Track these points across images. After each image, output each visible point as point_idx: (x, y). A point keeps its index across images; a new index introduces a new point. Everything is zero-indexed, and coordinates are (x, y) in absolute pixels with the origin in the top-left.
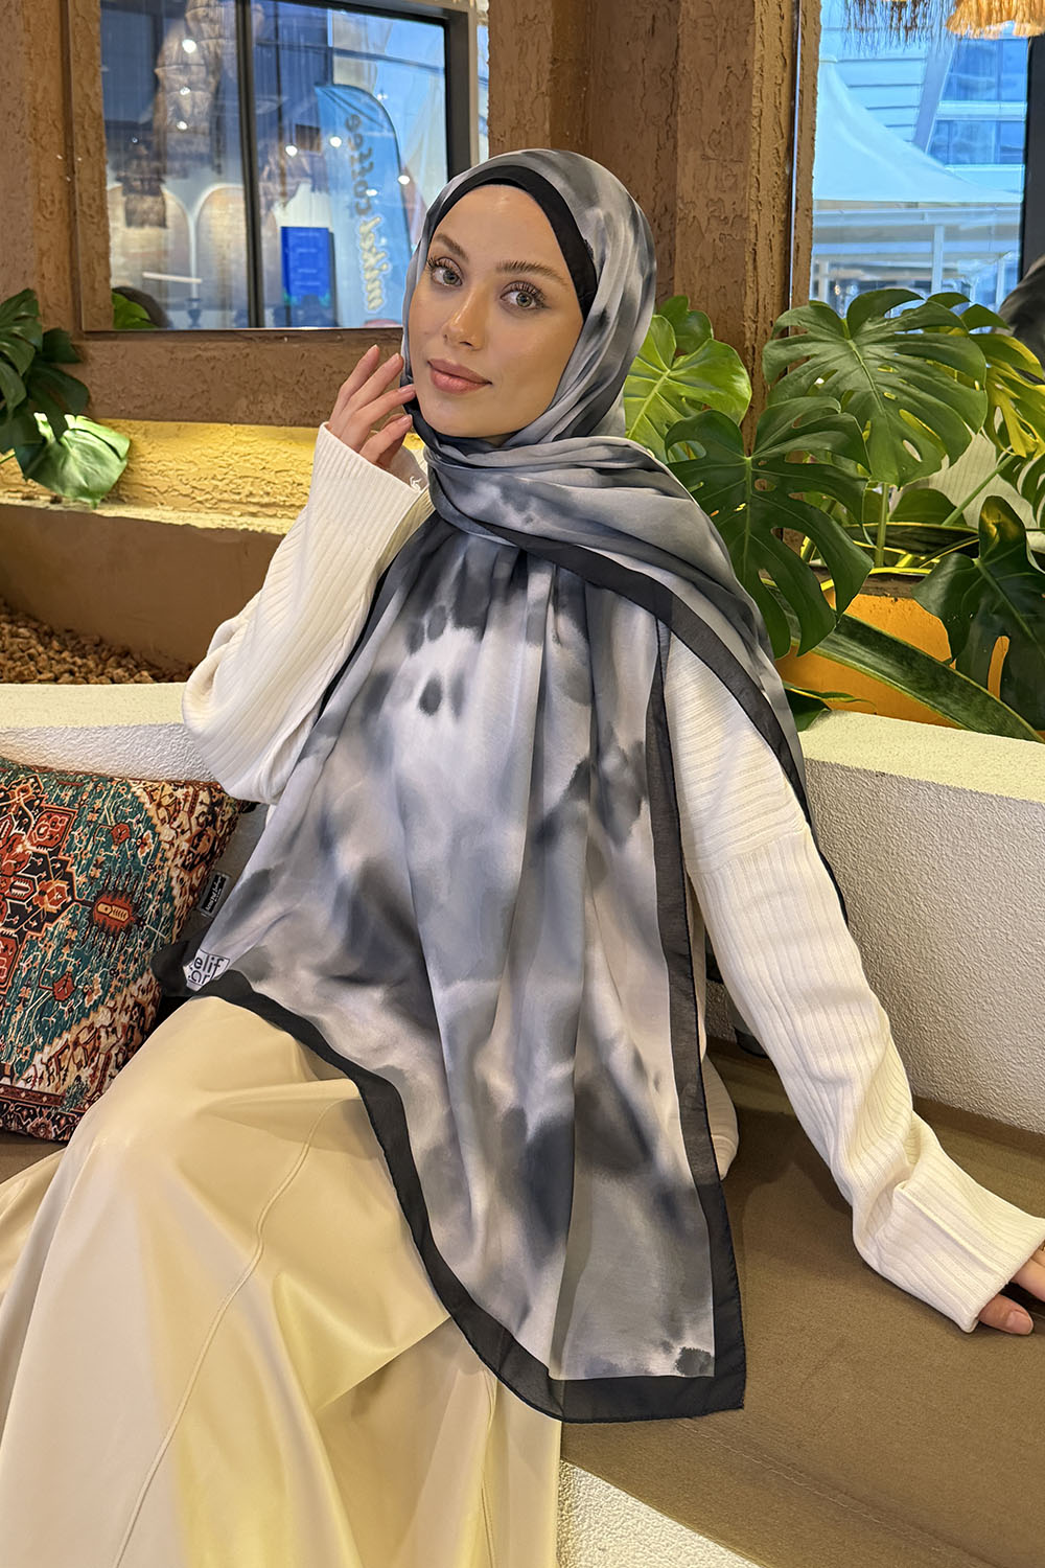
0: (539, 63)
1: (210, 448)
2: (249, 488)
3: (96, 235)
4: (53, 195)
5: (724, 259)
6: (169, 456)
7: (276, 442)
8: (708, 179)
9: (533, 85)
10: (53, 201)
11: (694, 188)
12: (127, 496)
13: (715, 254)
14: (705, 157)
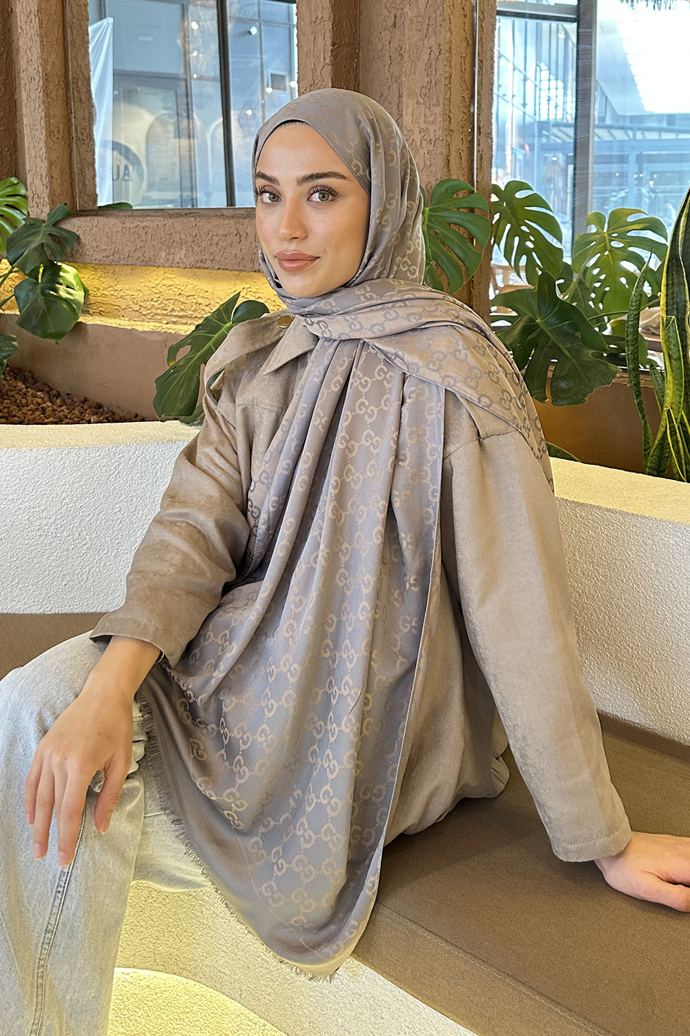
0: (325, 45)
1: (150, 282)
2: (171, 306)
3: (87, 151)
4: (58, 127)
5: (430, 165)
6: (127, 287)
7: (186, 278)
8: (420, 116)
9: (322, 60)
10: (59, 132)
11: (412, 121)
12: (103, 312)
14: (418, 103)
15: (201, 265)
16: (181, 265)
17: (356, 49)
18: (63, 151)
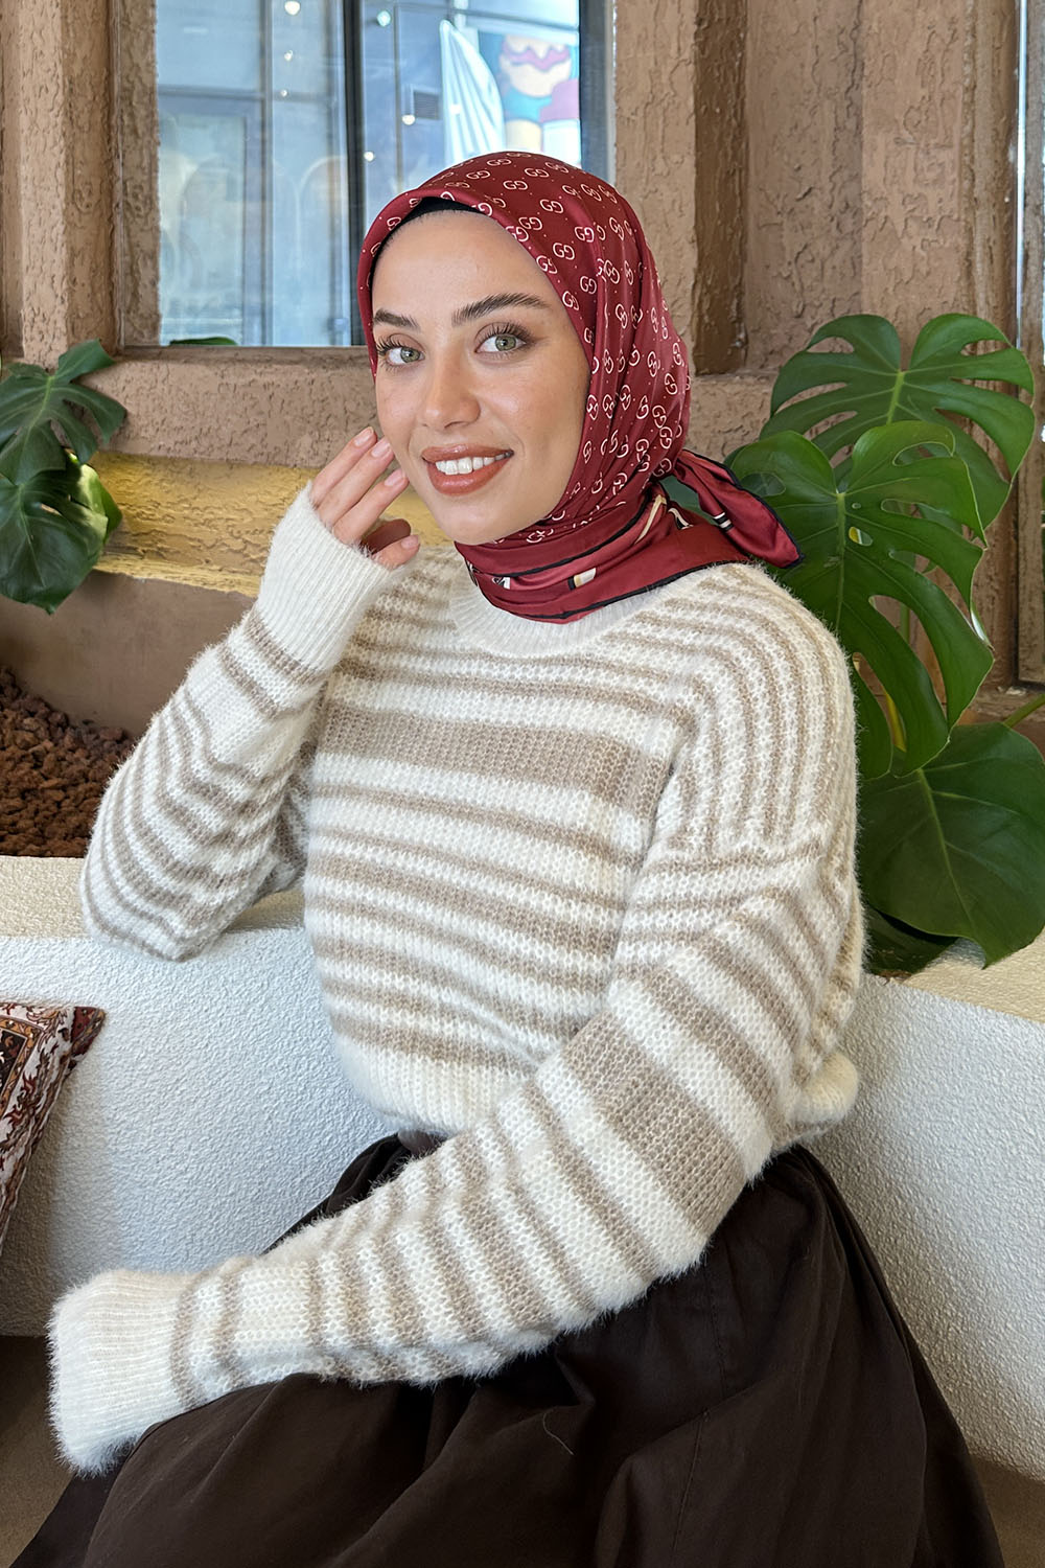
0: (681, 23)
3: (142, 230)
4: (90, 184)
5: (928, 273)
6: (218, 502)
8: (904, 169)
9: (674, 52)
10: (90, 193)
11: (885, 180)
12: (166, 551)
13: (915, 265)
14: (899, 141)
17: (740, 30)
18: (99, 230)
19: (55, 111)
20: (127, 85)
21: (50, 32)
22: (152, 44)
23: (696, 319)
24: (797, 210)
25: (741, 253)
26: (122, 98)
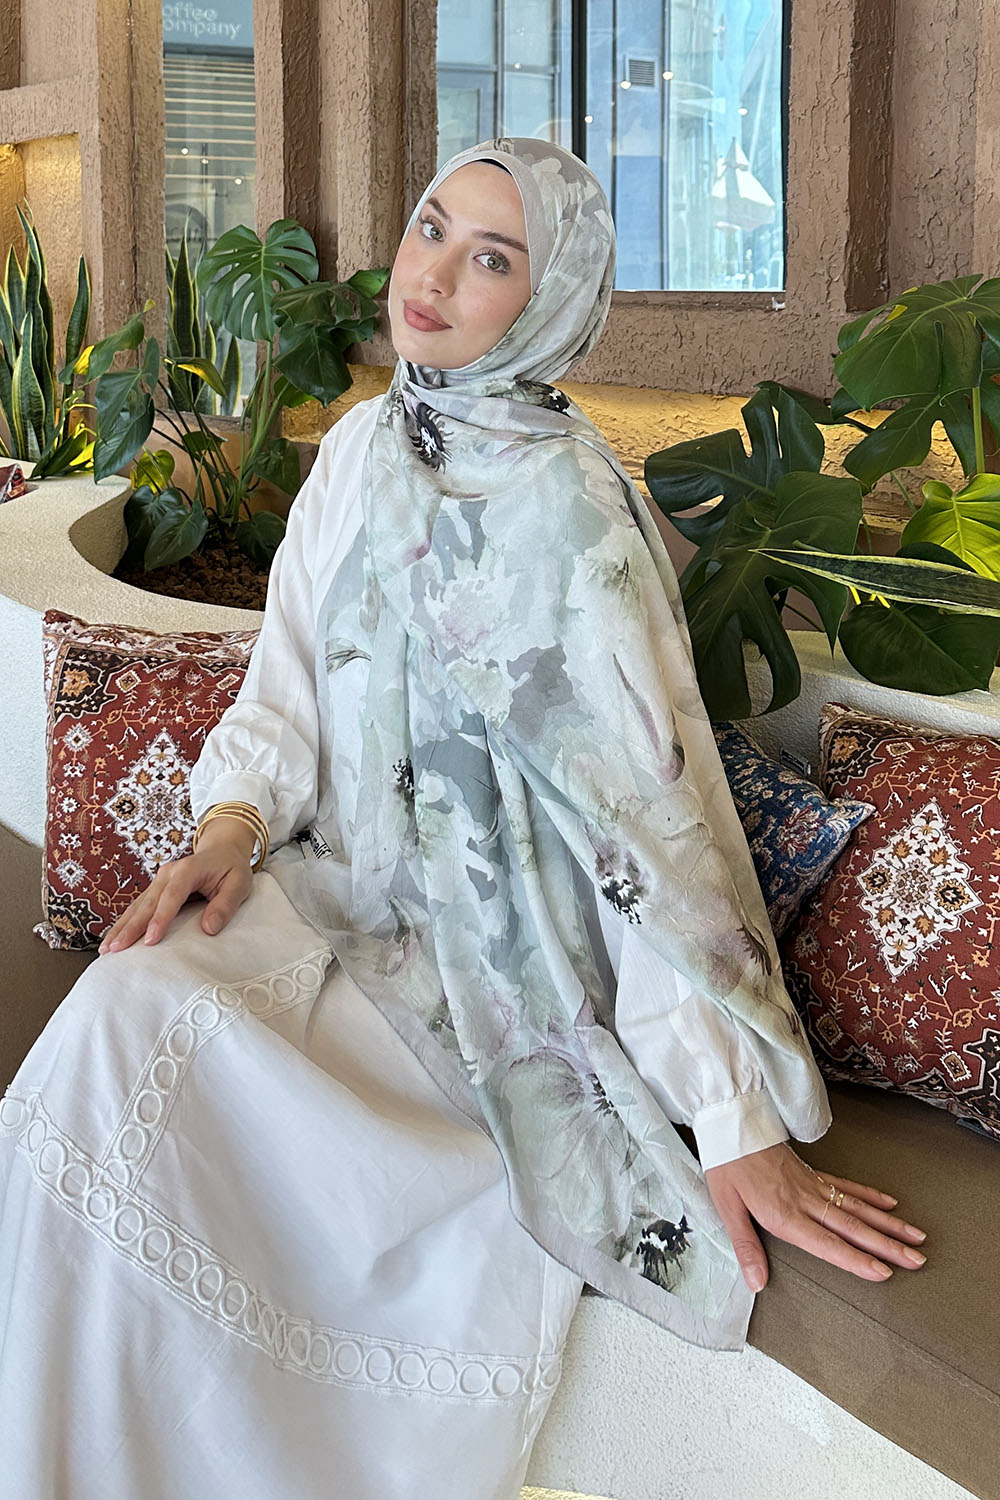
4: (388, 165)
9: (835, 68)
10: (388, 172)
11: (992, 165)
15: (614, 380)
16: (581, 379)
17: (888, 50)
18: (393, 200)
19: (364, 110)
20: (417, 89)
21: (361, 51)
22: (434, 56)
23: (847, 270)
24: (930, 186)
25: (885, 219)
26: (412, 100)
